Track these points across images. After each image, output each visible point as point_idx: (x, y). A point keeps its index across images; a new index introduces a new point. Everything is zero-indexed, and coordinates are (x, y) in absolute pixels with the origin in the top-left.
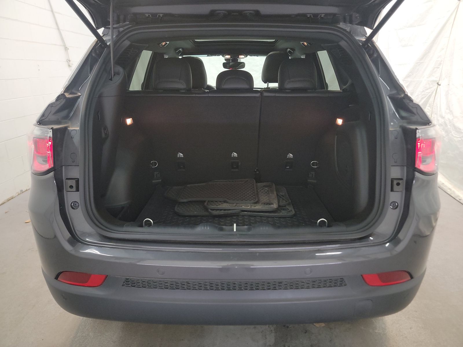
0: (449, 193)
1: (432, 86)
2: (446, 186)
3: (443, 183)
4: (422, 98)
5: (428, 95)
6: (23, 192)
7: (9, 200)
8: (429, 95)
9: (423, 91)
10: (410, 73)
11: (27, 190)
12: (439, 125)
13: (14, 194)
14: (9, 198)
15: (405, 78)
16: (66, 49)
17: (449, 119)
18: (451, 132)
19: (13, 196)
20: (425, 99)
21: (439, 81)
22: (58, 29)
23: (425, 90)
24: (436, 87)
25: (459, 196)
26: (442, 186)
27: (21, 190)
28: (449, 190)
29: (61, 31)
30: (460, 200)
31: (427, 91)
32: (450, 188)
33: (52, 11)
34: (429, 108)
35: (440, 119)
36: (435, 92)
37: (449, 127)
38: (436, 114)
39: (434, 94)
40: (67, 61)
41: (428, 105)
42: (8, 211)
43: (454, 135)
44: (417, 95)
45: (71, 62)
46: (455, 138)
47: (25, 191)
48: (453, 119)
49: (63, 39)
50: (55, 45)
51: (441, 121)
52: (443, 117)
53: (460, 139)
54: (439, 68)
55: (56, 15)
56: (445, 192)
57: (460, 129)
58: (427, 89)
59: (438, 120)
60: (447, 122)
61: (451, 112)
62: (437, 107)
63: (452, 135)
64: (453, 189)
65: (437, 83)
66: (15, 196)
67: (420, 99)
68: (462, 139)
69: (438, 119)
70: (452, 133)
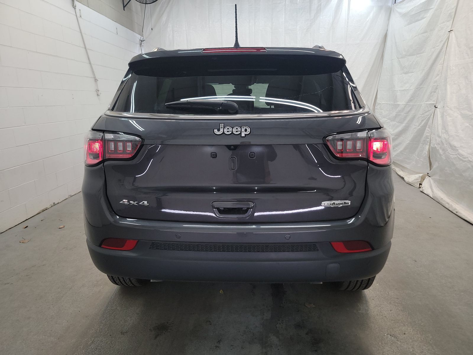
0: (447, 207)
1: (430, 109)
2: (444, 201)
3: (442, 199)
4: (422, 121)
5: (427, 117)
6: (56, 205)
7: (43, 211)
8: (429, 117)
9: (423, 114)
10: (412, 97)
11: (58, 203)
12: (437, 145)
13: (48, 206)
14: (43, 209)
15: (408, 103)
16: (96, 80)
17: (445, 139)
18: (447, 150)
19: (47, 208)
20: (425, 121)
21: (436, 104)
22: (90, 63)
23: (424, 112)
24: (434, 110)
25: (456, 209)
26: (441, 201)
27: (53, 203)
28: (447, 205)
29: (92, 65)
30: (457, 212)
31: (427, 114)
32: (448, 202)
33: (85, 48)
34: (429, 129)
35: (437, 138)
36: (433, 115)
37: (445, 145)
38: (434, 134)
39: (432, 116)
40: (96, 91)
41: (428, 126)
42: (44, 219)
43: (450, 152)
44: (418, 118)
45: (99, 92)
46: (451, 156)
47: (57, 204)
48: (448, 138)
49: (94, 72)
50: (87, 77)
51: (438, 140)
52: (440, 137)
53: (456, 156)
54: (436, 92)
55: (88, 51)
56: (444, 207)
57: (455, 147)
58: (426, 112)
59: (436, 140)
60: (444, 141)
61: (447, 132)
62: (435, 127)
63: (448, 153)
64: (451, 203)
65: (435, 106)
66: (49, 208)
67: (420, 122)
68: (457, 156)
69: (436, 138)
70: (449, 150)
